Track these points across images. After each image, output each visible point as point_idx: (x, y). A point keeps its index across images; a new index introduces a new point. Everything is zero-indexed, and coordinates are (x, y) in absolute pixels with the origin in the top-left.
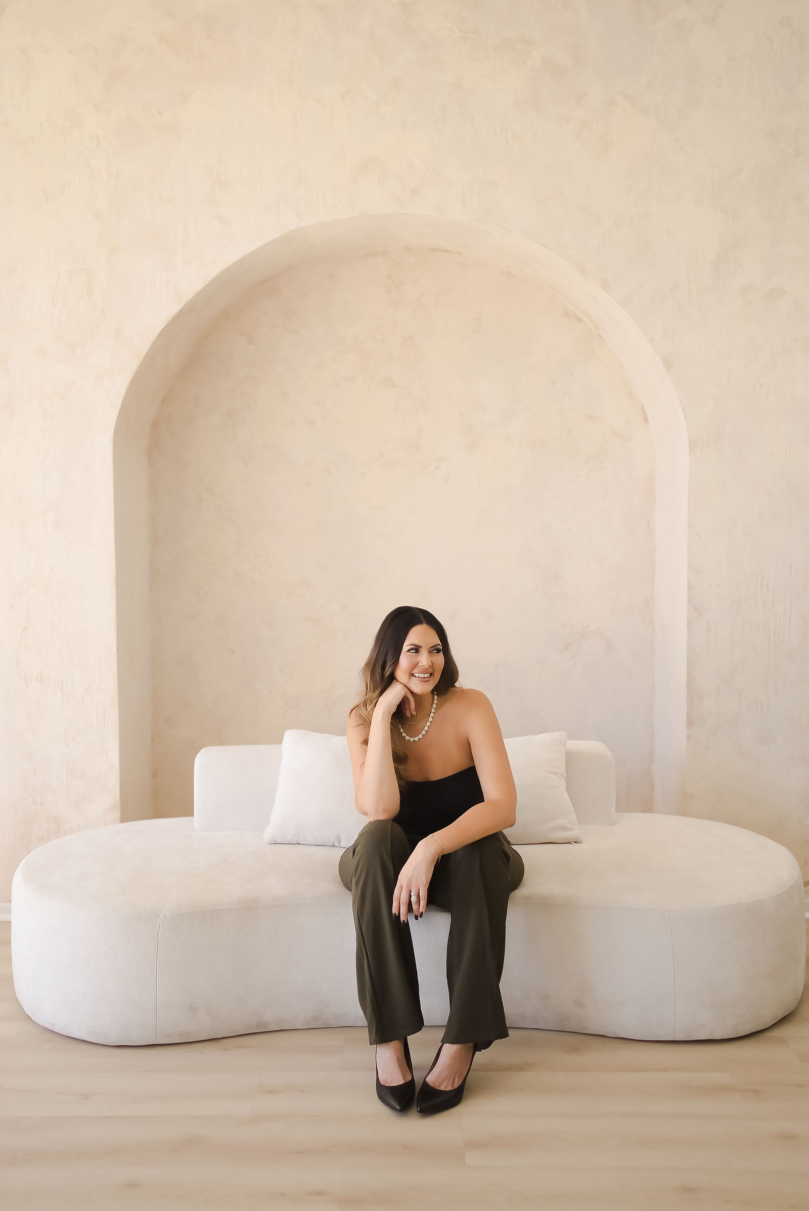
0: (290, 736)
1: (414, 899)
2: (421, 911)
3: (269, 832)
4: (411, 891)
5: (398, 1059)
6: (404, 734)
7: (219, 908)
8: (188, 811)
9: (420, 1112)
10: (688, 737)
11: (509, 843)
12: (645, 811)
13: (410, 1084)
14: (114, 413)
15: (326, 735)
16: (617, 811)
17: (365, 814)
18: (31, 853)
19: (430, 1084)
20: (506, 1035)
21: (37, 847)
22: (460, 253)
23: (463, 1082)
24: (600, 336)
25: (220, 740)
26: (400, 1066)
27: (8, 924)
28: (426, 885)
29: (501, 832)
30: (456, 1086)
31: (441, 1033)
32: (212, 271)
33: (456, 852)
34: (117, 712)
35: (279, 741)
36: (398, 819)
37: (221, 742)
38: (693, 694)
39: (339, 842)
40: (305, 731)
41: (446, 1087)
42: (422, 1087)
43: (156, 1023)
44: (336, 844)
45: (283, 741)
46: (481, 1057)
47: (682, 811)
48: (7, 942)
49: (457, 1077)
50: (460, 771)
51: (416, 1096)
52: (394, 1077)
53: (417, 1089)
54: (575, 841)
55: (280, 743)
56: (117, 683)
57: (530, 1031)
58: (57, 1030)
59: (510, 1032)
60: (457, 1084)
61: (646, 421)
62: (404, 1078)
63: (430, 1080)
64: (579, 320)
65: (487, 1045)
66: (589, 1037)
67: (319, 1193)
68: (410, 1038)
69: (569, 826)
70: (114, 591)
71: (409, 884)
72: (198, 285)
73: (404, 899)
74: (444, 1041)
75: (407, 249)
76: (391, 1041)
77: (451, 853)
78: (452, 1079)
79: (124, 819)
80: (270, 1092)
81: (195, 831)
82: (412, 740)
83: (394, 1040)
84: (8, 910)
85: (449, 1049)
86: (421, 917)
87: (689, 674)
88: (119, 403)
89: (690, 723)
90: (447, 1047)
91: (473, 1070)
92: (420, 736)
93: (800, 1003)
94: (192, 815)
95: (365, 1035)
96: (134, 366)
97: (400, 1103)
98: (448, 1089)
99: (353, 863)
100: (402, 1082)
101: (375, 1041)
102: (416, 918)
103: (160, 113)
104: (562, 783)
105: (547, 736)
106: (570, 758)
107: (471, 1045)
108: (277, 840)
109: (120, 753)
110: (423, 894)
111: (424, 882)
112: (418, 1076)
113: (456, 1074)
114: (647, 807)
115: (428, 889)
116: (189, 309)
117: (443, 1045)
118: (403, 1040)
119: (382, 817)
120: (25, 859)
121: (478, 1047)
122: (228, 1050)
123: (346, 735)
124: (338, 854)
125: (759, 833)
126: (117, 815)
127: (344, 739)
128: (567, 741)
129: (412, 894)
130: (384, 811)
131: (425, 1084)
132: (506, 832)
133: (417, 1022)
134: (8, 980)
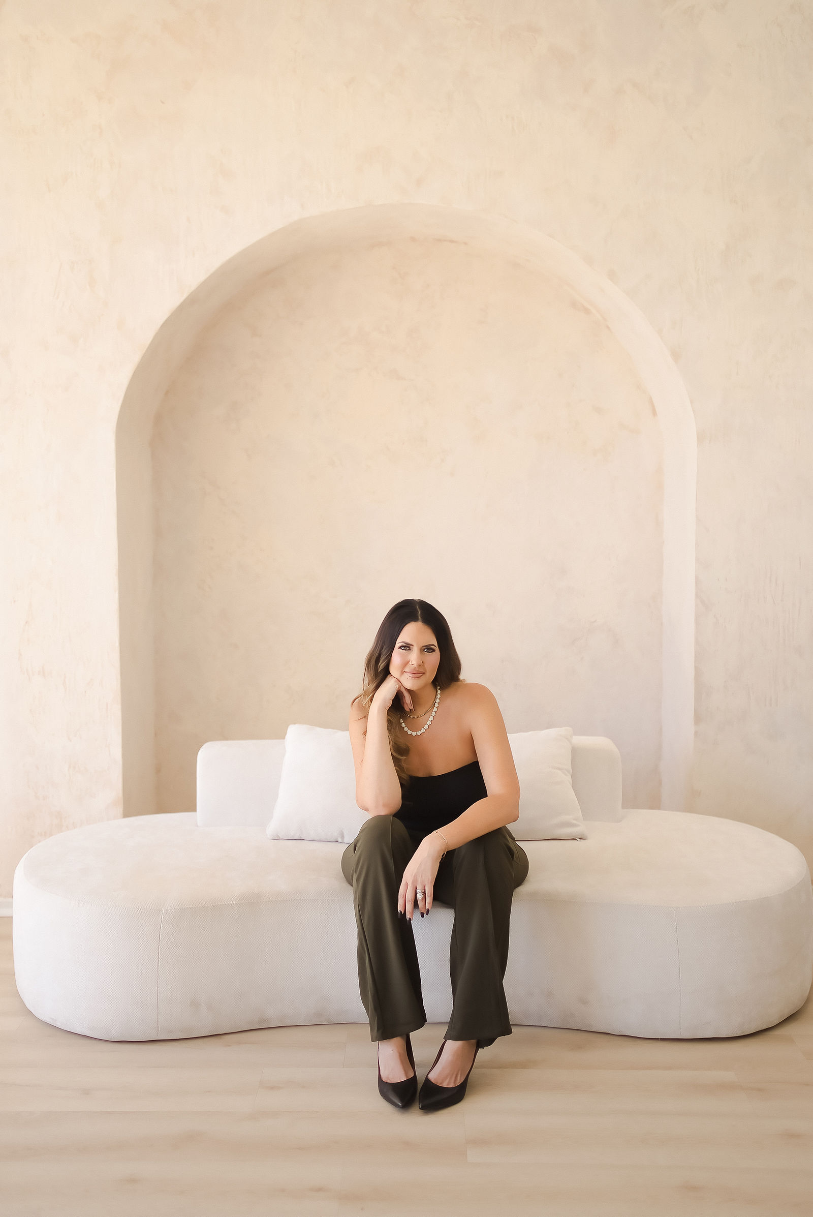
0: (293, 731)
1: (419, 896)
2: (427, 908)
3: (272, 828)
4: (416, 889)
5: (400, 1056)
6: (406, 729)
7: (221, 904)
8: (191, 807)
9: (422, 1108)
10: (696, 733)
11: (513, 839)
12: (651, 808)
13: (413, 1081)
14: (116, 407)
15: (330, 730)
16: (623, 807)
17: (367, 810)
18: (33, 848)
19: (433, 1081)
20: (509, 1032)
21: (39, 842)
22: (466, 243)
23: (466, 1079)
24: (608, 327)
25: (224, 736)
26: (402, 1062)
27: (10, 918)
28: (431, 882)
29: (505, 827)
30: (458, 1083)
31: (444, 1030)
32: (215, 262)
33: (460, 848)
34: (119, 706)
35: (282, 736)
36: (400, 815)
37: (225, 738)
38: (701, 689)
39: (343, 837)
40: (308, 726)
41: (448, 1084)
42: (424, 1083)
43: (158, 1018)
44: (340, 840)
45: (286, 737)
46: (484, 1053)
47: (690, 807)
48: (9, 937)
49: (459, 1073)
50: (463, 766)
51: (418, 1092)
52: (396, 1074)
53: (420, 1086)
54: (580, 837)
55: (284, 738)
56: (119, 677)
57: (533, 1028)
58: (59, 1025)
59: (514, 1029)
60: (460, 1081)
61: (654, 413)
62: (406, 1074)
63: (432, 1077)
64: (587, 311)
65: (490, 1042)
66: (595, 1035)
67: (319, 1190)
68: (413, 1035)
69: (575, 822)
70: (117, 584)
71: (415, 881)
72: (202, 276)
73: (410, 896)
74: (447, 1038)
75: (413, 239)
76: (394, 1038)
77: (455, 849)
78: (454, 1076)
79: (126, 814)
80: (272, 1088)
81: (197, 826)
82: (414, 734)
83: (396, 1037)
84: (10, 905)
85: (452, 1046)
86: (427, 914)
87: (696, 668)
88: (121, 395)
89: (698, 719)
90: (449, 1043)
91: (476, 1067)
92: (423, 731)
93: (807, 1002)
94: (195, 810)
95: (367, 1031)
96: (136, 358)
97: (402, 1100)
98: (450, 1086)
99: (354, 859)
100: (404, 1079)
101: (376, 1038)
102: (422, 915)
103: (163, 103)
104: (568, 779)
105: (553, 732)
106: (576, 753)
107: (474, 1041)
108: (280, 836)
109: (123, 747)
110: (429, 890)
111: (430, 878)
112: (420, 1073)
113: (458, 1071)
114: (655, 803)
115: (434, 886)
116: (192, 301)
117: (446, 1041)
118: (405, 1036)
119: (383, 812)
120: (27, 854)
121: (480, 1044)
122: (229, 1046)
123: (348, 730)
124: (341, 849)
125: (767, 830)
126: (120, 810)
127: (347, 733)
128: (573, 737)
129: (418, 891)
130: (384, 805)
131: (427, 1080)
132: (510, 827)
133: (420, 1019)
134: (10, 975)
